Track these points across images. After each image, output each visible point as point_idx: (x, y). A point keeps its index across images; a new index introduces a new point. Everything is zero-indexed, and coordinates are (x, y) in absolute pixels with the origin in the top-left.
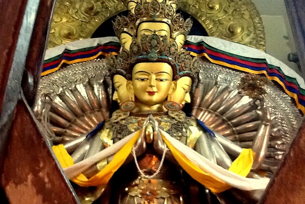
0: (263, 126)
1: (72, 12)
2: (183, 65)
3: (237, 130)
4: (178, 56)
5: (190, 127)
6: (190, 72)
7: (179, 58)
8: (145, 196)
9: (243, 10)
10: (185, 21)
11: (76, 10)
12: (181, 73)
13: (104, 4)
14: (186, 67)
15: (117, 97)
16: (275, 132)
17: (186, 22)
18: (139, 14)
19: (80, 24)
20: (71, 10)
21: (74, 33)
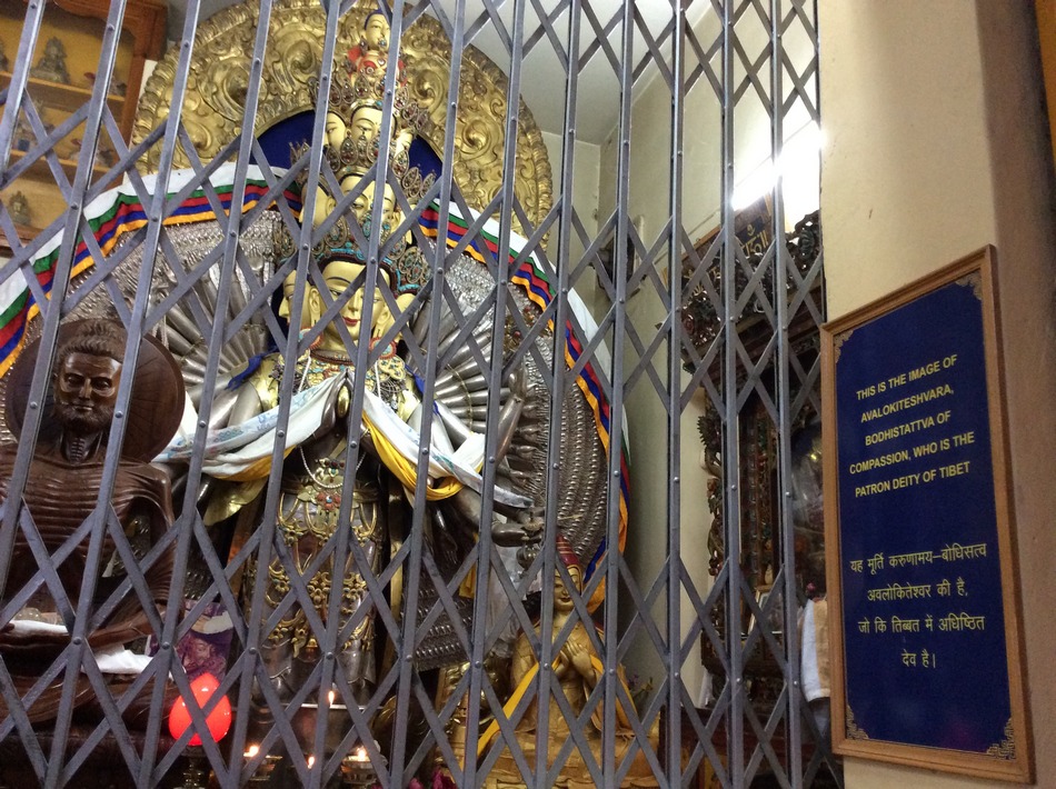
0: (512, 402)
1: (206, 90)
2: (409, 273)
3: (472, 399)
4: (403, 259)
5: (404, 392)
6: (417, 286)
7: (404, 262)
8: (322, 503)
9: (525, 158)
10: (424, 177)
11: (215, 90)
12: (403, 288)
13: (272, 85)
14: (411, 278)
15: (287, 312)
16: (529, 411)
17: (426, 180)
18: (348, 157)
19: (222, 125)
20: (204, 84)
21: (209, 143)
